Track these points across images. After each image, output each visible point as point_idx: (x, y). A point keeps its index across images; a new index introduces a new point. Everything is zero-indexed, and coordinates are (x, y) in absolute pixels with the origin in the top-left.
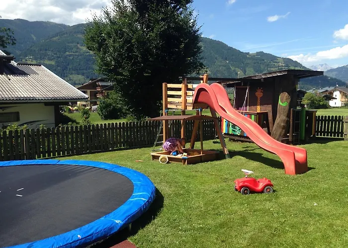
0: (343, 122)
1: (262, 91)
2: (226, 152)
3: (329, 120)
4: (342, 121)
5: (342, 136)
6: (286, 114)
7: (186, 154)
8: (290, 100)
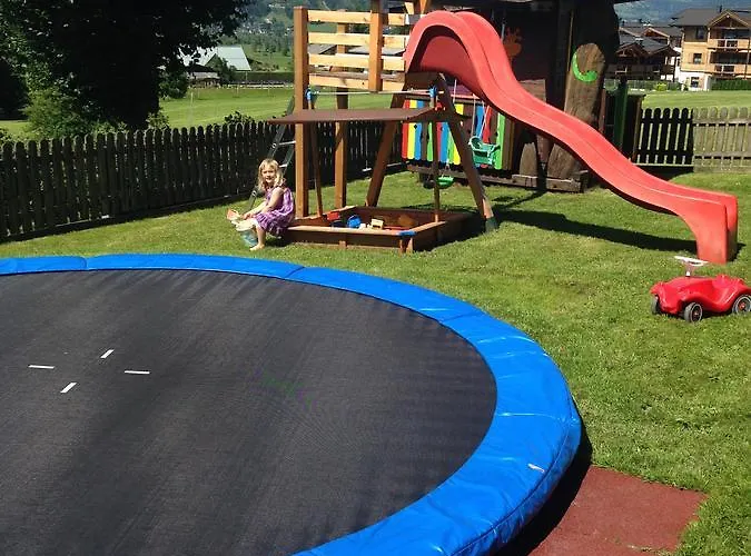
0: (692, 125)
1: (520, 38)
2: (488, 214)
3: (666, 121)
4: (690, 121)
5: (689, 161)
6: (590, 104)
7: (380, 223)
8: (602, 65)
